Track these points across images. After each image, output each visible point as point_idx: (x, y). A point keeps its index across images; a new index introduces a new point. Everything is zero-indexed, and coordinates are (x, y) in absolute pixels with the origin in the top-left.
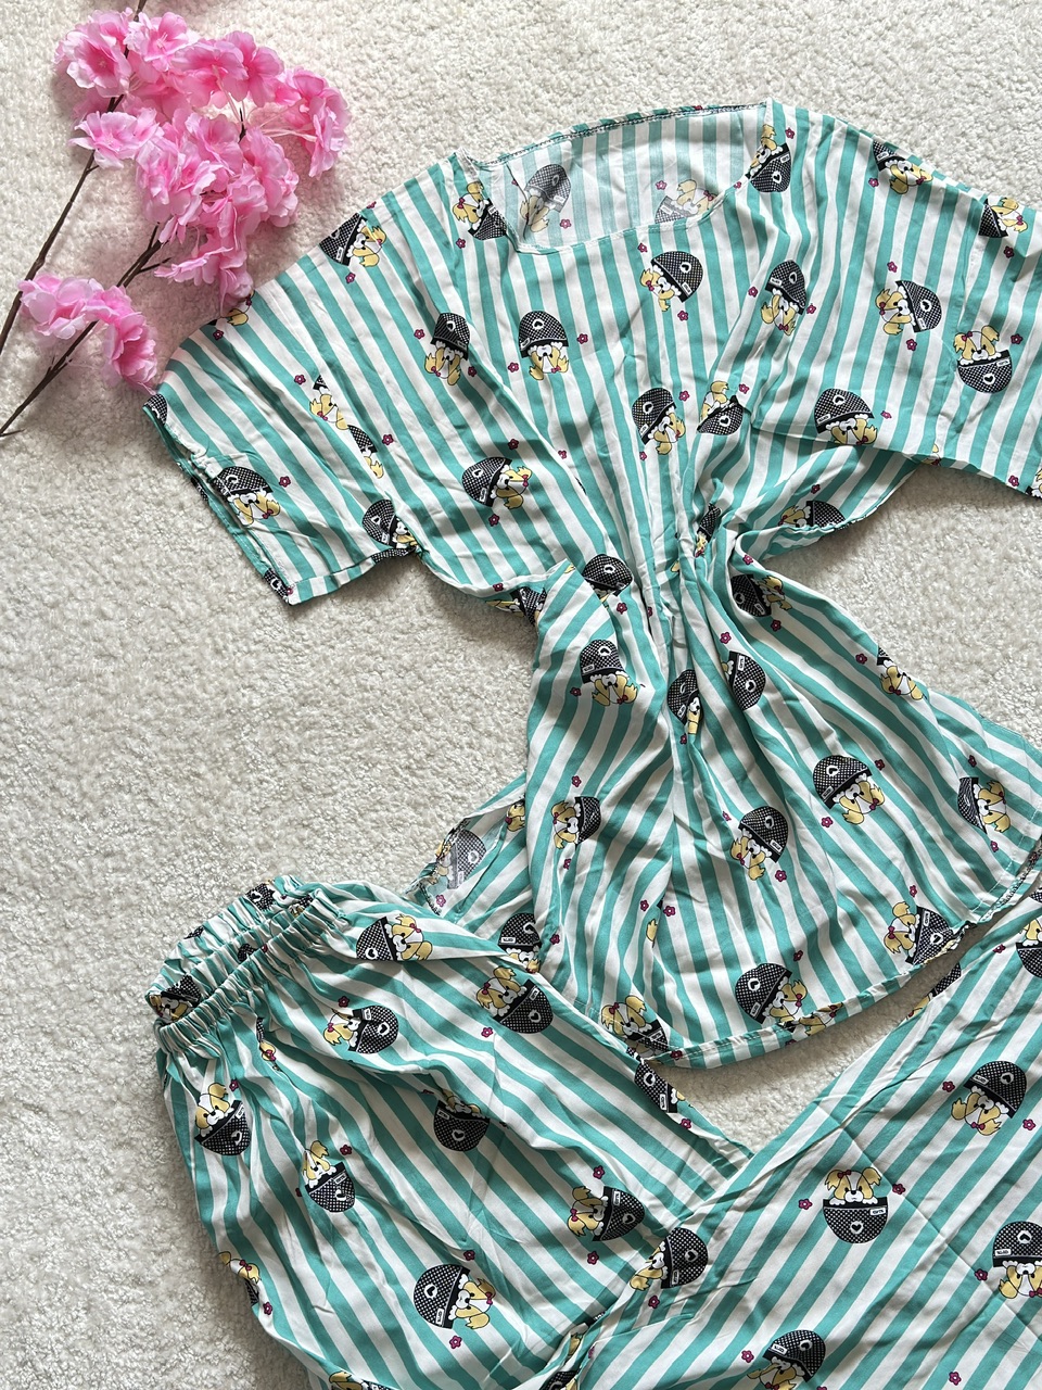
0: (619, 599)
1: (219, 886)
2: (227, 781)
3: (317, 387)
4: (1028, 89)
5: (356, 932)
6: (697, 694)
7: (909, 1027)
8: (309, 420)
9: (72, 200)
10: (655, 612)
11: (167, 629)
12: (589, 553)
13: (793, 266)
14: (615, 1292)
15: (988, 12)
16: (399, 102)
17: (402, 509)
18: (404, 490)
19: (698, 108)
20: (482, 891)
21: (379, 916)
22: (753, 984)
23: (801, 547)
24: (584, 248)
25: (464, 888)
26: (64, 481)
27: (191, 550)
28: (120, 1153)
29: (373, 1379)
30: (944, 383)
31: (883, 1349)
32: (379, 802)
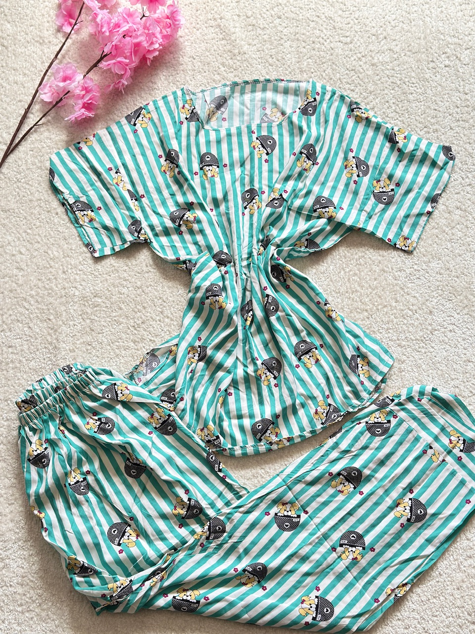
0: (226, 269)
2: (61, 323)
3: (116, 173)
4: (416, 87)
5: (103, 387)
6: (252, 310)
7: (318, 450)
8: (112, 185)
10: (239, 275)
11: (45, 261)
12: (216, 250)
13: (312, 146)
14: (187, 539)
17: (144, 224)
18: (146, 217)
19: (283, 80)
20: (156, 378)
21: (114, 382)
22: (259, 426)
23: (301, 257)
24: (230, 130)
25: (150, 376)
26: (12, 198)
27: (59, 231)
29: (86, 561)
30: (367, 199)
31: (290, 574)
32: (120, 339)
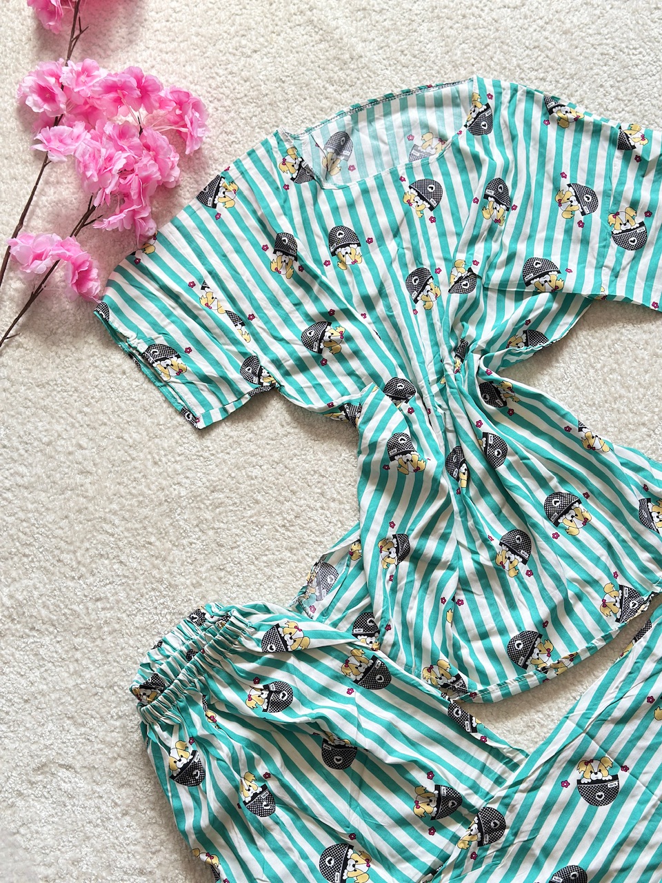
0: (408, 405)
1: (170, 613)
2: (169, 545)
3: (203, 288)
4: (640, 53)
5: (260, 635)
6: (464, 461)
7: (621, 663)
8: (200, 309)
9: (37, 184)
10: (432, 411)
11: (122, 452)
12: (386, 378)
13: (500, 181)
14: (448, 852)
15: (610, 6)
16: (238, 101)
17: (264, 361)
18: (265, 349)
19: (430, 86)
20: (338, 600)
21: (274, 623)
22: (518, 645)
23: (522, 361)
24: (365, 183)
25: (327, 600)
26: (48, 364)
27: (132, 400)
28: (123, 790)
30: (604, 247)
31: (625, 873)
32: (267, 549)
